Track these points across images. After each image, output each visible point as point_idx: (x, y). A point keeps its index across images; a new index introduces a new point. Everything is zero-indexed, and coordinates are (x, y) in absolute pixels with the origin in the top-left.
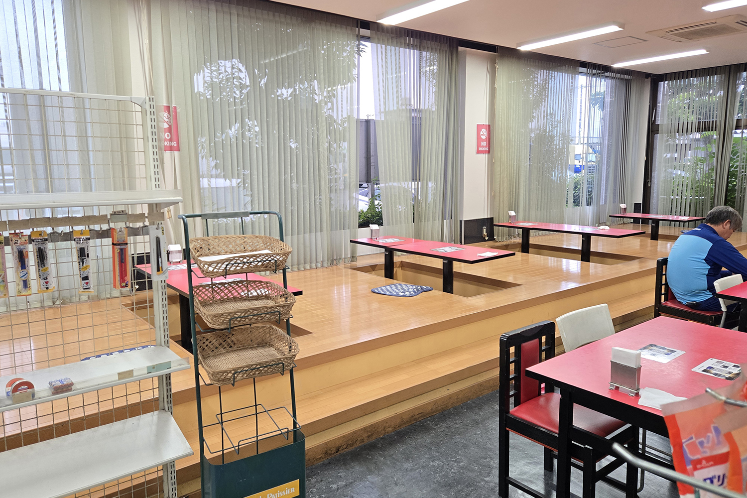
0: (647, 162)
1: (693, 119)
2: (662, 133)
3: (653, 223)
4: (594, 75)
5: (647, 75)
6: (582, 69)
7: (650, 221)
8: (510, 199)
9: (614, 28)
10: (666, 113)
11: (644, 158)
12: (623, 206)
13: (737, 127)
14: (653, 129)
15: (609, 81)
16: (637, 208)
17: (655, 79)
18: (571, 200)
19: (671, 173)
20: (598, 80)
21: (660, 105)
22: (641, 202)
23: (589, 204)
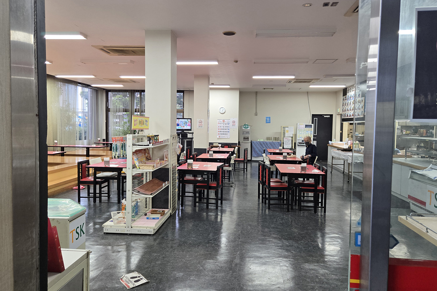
0: (106, 123)
1: (122, 107)
2: (111, 112)
3: (110, 145)
4: (84, 87)
5: (104, 89)
6: (79, 85)
7: (109, 144)
8: (53, 136)
9: (93, 77)
10: (112, 104)
11: (105, 121)
12: (99, 139)
13: (136, 112)
14: (108, 110)
15: (89, 89)
16: (104, 140)
17: (107, 91)
18: (78, 138)
19: (115, 128)
20: (86, 88)
21: (109, 101)
22: (105, 138)
23: (85, 139)
